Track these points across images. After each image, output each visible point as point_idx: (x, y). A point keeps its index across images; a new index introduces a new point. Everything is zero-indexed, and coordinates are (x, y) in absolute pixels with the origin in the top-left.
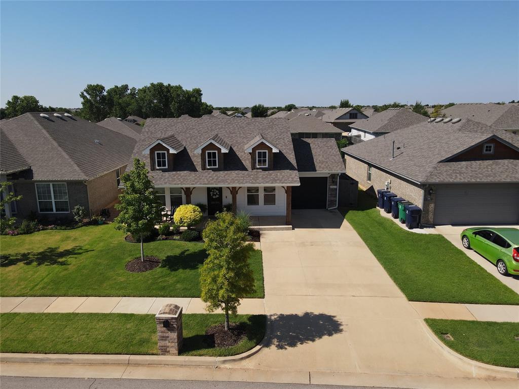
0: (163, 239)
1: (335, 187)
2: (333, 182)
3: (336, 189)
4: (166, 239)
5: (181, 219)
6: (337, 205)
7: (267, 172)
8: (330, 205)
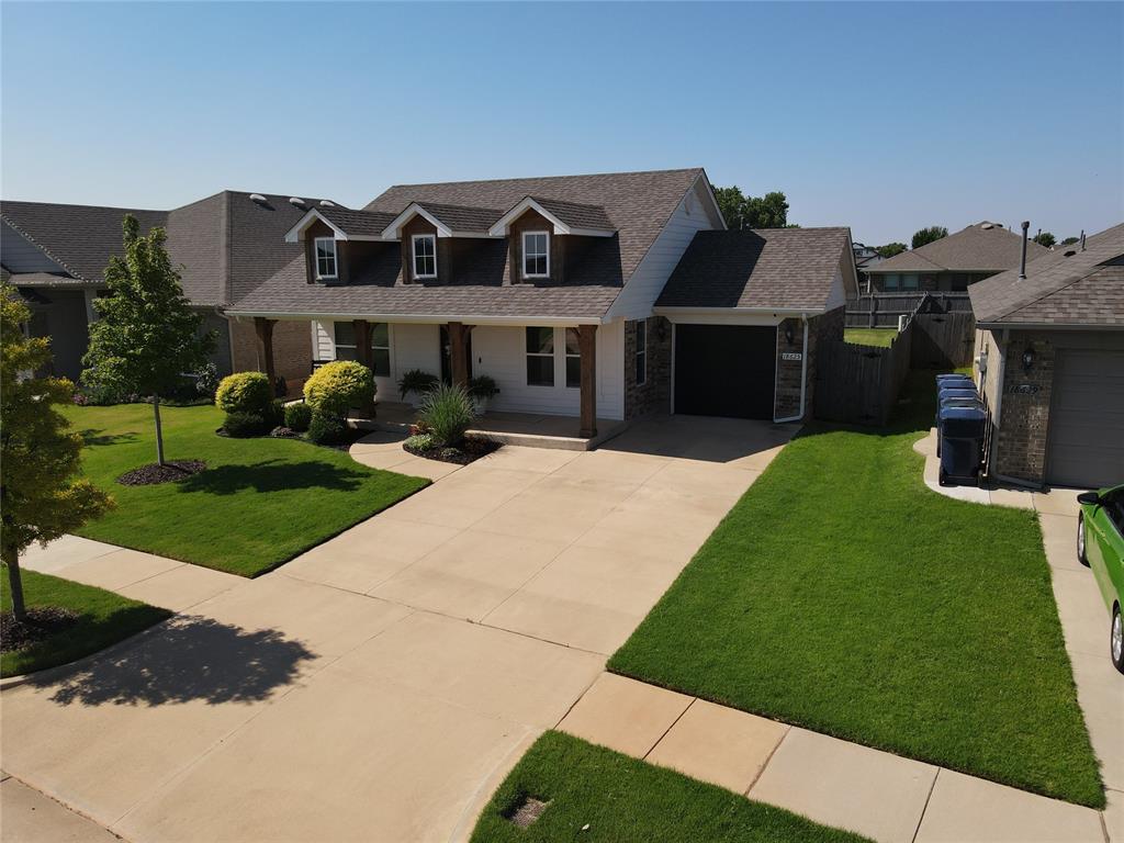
1: (795, 357)
2: (791, 341)
3: (798, 364)
6: (802, 413)
7: (544, 289)
8: (783, 411)
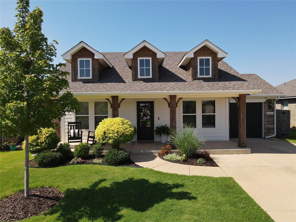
0: (78, 163)
1: (272, 113)
2: (270, 108)
3: (273, 116)
4: (83, 163)
5: (105, 133)
6: (275, 134)
8: (267, 134)
